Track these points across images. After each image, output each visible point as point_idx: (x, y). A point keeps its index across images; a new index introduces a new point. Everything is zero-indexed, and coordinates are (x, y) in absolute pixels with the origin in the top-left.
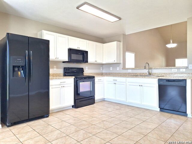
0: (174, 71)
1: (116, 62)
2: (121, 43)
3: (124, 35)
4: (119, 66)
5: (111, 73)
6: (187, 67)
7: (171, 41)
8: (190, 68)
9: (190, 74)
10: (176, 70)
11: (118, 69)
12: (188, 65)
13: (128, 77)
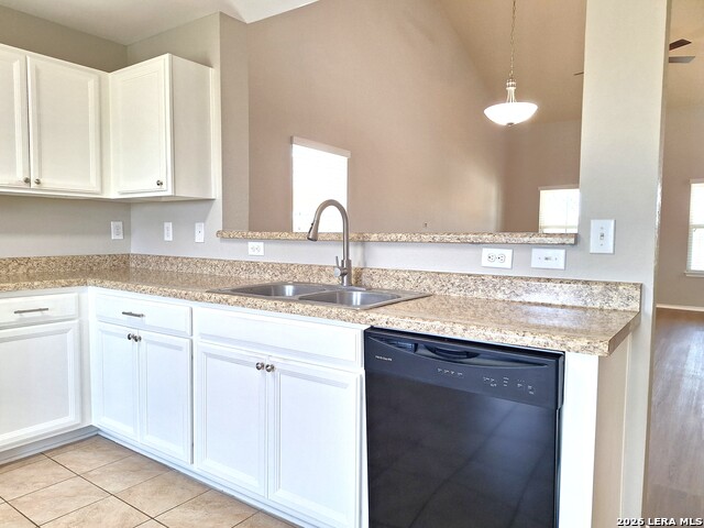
0: (497, 264)
1: (169, 193)
2: (213, 74)
3: (228, 20)
4: (203, 219)
5: (167, 258)
6: (576, 236)
7: (511, 90)
8: (594, 246)
9: (597, 289)
10: (508, 253)
11: (199, 238)
12: (584, 222)
13: (202, 299)
